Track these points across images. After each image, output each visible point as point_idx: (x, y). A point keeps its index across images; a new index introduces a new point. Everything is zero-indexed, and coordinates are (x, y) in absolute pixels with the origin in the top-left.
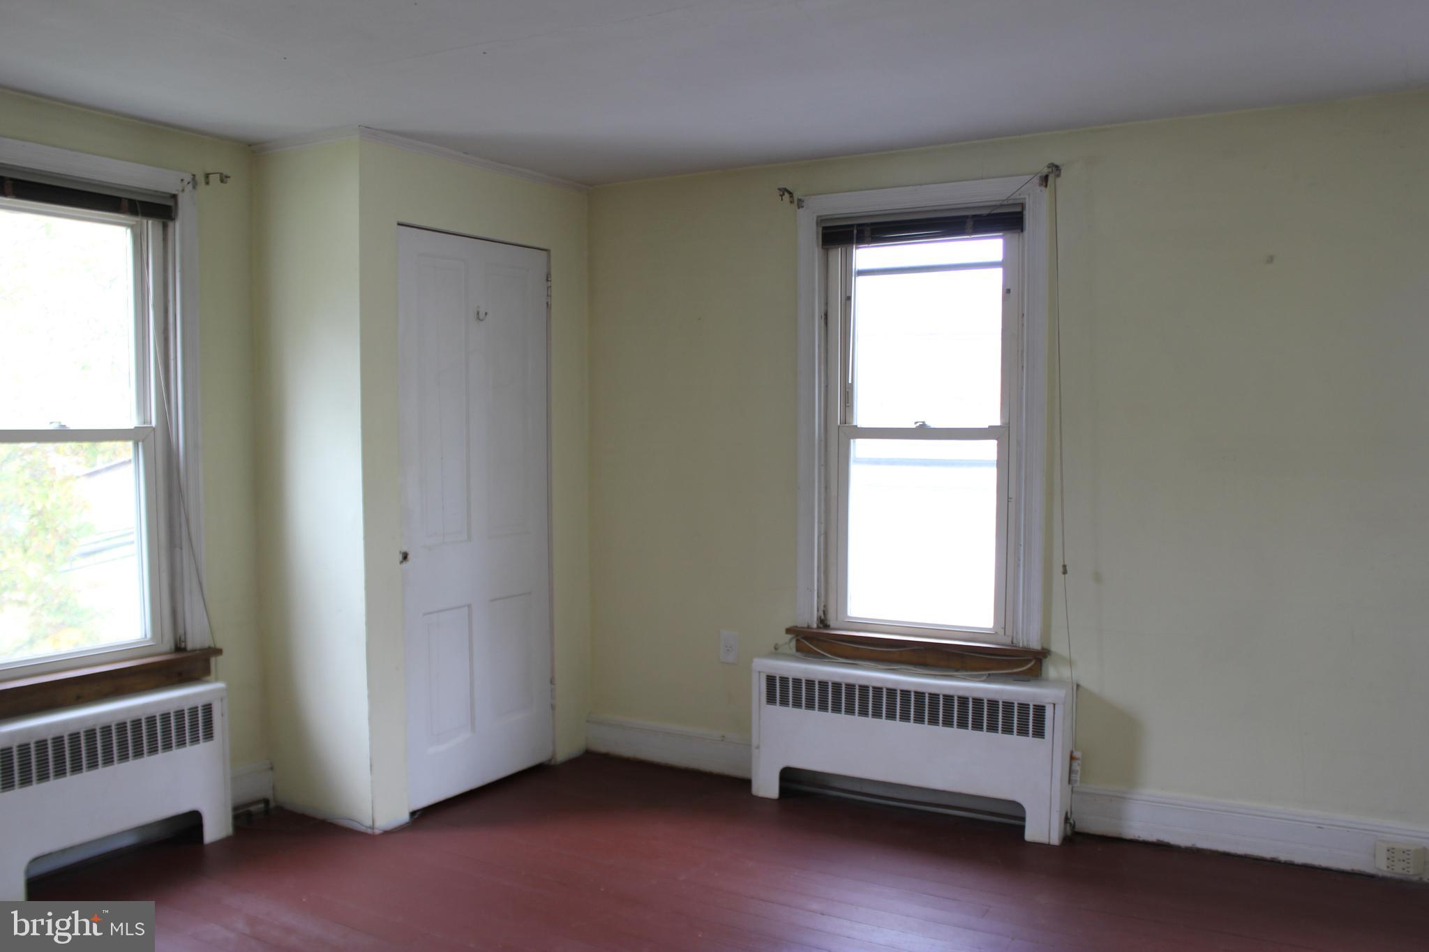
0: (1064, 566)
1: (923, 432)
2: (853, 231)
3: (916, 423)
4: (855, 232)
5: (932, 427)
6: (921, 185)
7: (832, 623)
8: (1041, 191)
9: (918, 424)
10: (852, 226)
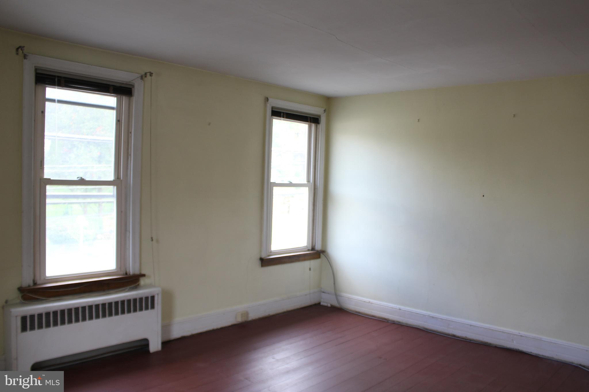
0: (152, 238)
1: (82, 182)
2: (55, 79)
3: (78, 178)
4: (56, 80)
5: (86, 180)
6: (92, 65)
7: (39, 282)
8: (141, 82)
9: (79, 178)
10: (55, 76)
